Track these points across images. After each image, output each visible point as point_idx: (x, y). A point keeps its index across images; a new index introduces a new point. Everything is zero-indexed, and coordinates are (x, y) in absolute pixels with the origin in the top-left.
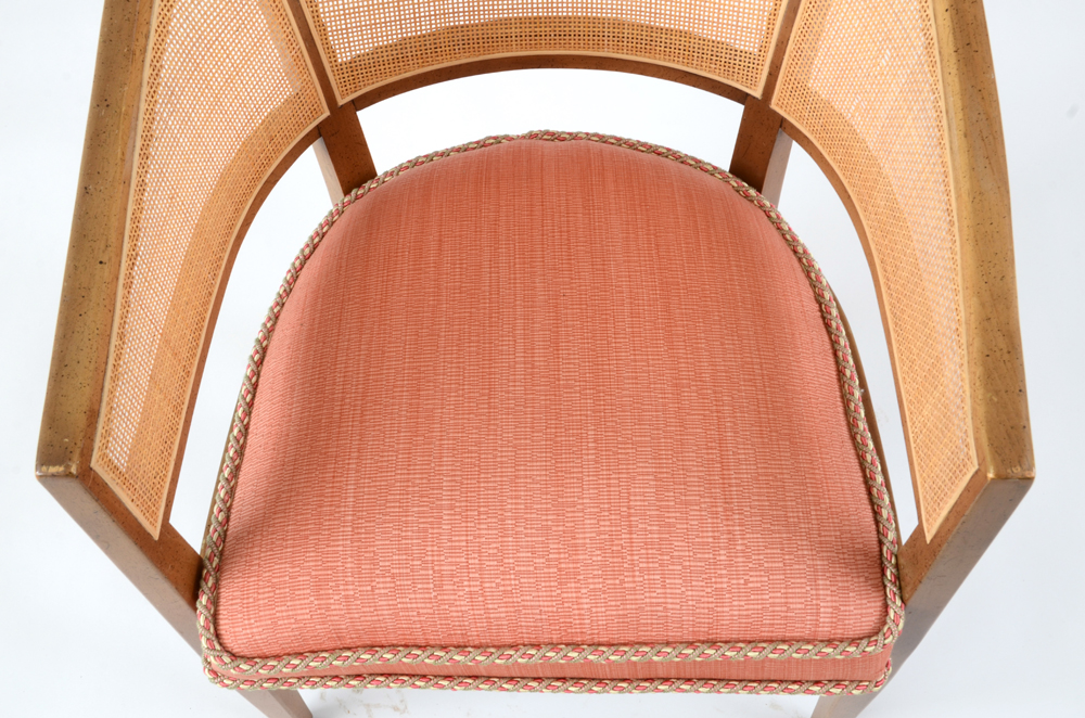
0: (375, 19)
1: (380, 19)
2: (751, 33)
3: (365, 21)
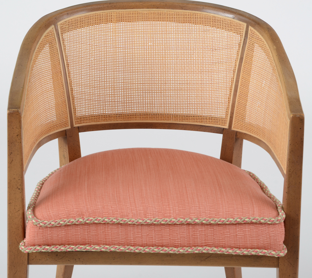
0: (91, 98)
1: (92, 98)
2: (223, 104)
3: (87, 97)
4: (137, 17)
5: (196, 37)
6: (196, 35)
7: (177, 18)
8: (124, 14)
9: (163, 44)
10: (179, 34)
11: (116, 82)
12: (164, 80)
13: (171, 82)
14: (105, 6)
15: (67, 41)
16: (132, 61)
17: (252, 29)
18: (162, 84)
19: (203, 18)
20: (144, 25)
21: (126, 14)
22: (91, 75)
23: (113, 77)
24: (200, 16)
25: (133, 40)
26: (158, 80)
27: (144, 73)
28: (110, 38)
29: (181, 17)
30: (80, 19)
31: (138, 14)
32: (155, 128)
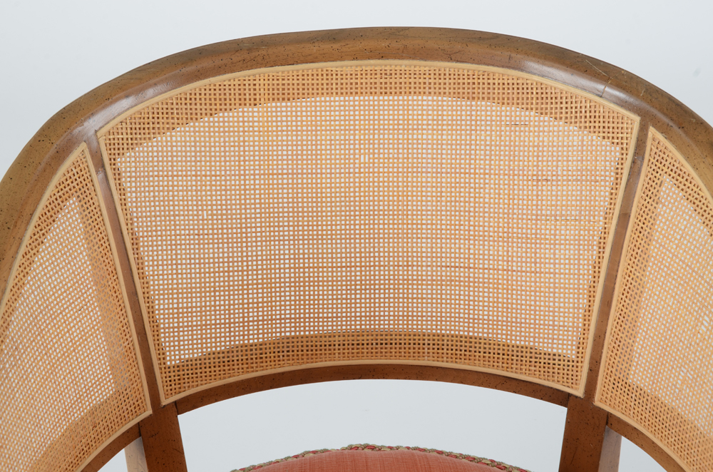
0: (206, 320)
1: (211, 320)
2: (568, 331)
3: (196, 321)
4: (325, 86)
5: (491, 141)
6: (491, 136)
7: (437, 86)
8: (291, 78)
9: (398, 158)
10: (442, 130)
11: (275, 269)
12: (403, 257)
13: (422, 261)
14: (236, 58)
16: (317, 207)
17: (660, 137)
18: (399, 266)
19: (510, 86)
20: (345, 106)
21: (295, 77)
22: (204, 258)
23: (266, 255)
24: (501, 81)
25: (316, 150)
26: (389, 257)
27: (350, 239)
28: (254, 151)
29: (447, 81)
30: (165, 106)
31: (329, 77)
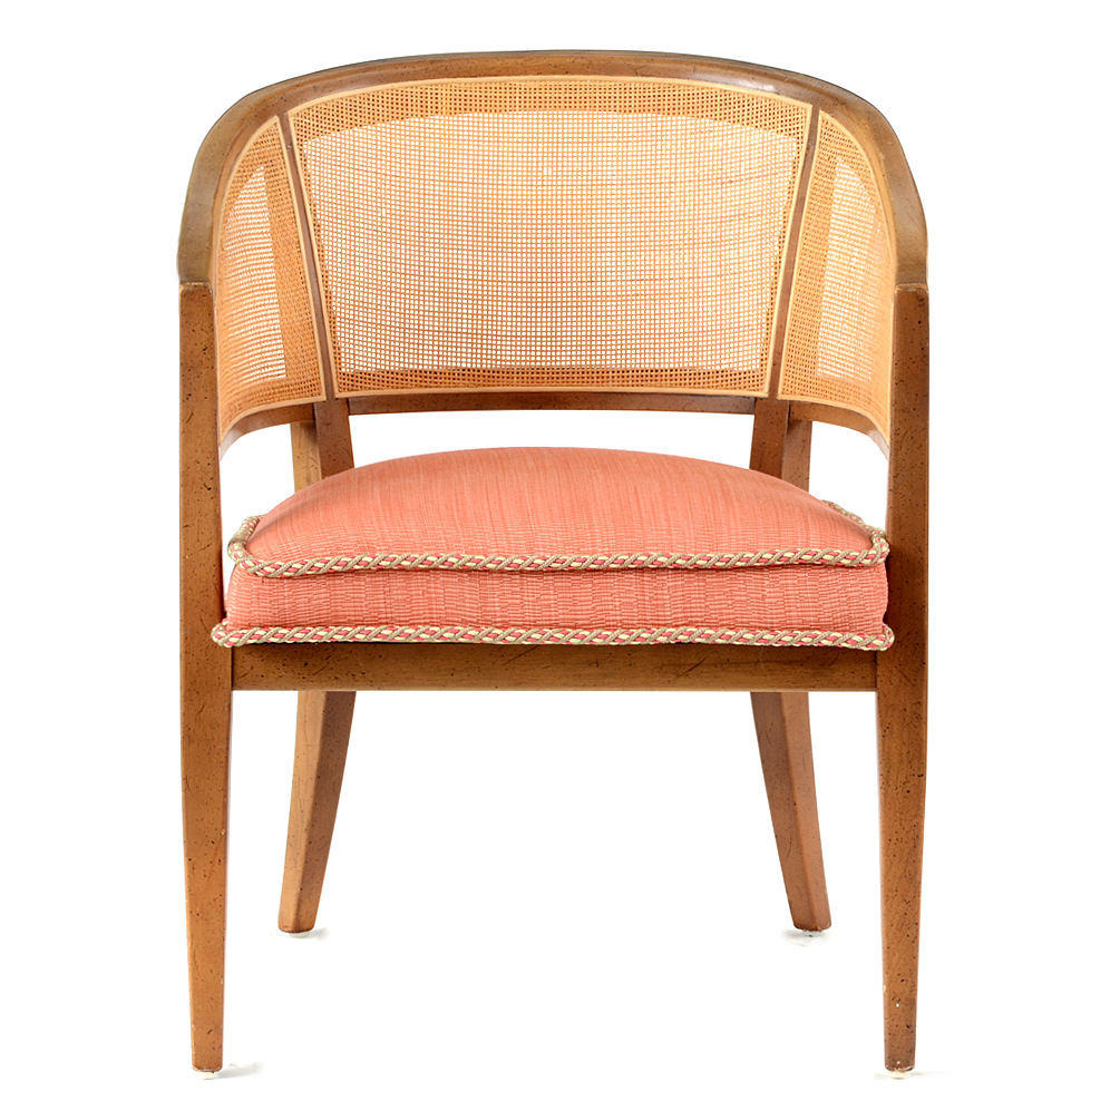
0: (381, 320)
1: (386, 321)
3: (372, 318)
4: (508, 99)
5: (677, 149)
6: (676, 145)
7: (623, 99)
8: (473, 90)
9: (582, 171)
10: (628, 142)
11: (453, 278)
12: (587, 272)
13: (606, 277)
14: (418, 68)
15: (315, 160)
16: (498, 219)
17: (828, 117)
18: (582, 282)
19: (695, 97)
20: (528, 119)
21: (478, 90)
22: (381, 256)
23: (444, 263)
24: (686, 93)
25: (498, 161)
26: (572, 272)
27: (532, 253)
28: (435, 157)
29: (633, 95)
30: (349, 103)
31: (513, 90)
32: (565, 409)
